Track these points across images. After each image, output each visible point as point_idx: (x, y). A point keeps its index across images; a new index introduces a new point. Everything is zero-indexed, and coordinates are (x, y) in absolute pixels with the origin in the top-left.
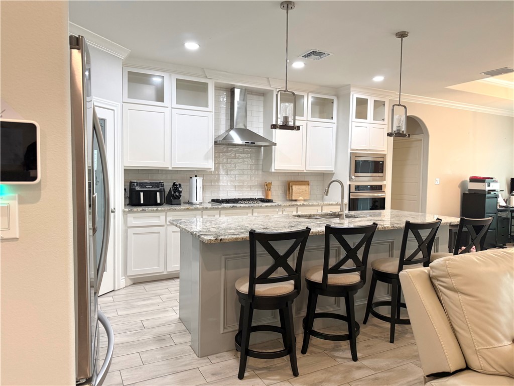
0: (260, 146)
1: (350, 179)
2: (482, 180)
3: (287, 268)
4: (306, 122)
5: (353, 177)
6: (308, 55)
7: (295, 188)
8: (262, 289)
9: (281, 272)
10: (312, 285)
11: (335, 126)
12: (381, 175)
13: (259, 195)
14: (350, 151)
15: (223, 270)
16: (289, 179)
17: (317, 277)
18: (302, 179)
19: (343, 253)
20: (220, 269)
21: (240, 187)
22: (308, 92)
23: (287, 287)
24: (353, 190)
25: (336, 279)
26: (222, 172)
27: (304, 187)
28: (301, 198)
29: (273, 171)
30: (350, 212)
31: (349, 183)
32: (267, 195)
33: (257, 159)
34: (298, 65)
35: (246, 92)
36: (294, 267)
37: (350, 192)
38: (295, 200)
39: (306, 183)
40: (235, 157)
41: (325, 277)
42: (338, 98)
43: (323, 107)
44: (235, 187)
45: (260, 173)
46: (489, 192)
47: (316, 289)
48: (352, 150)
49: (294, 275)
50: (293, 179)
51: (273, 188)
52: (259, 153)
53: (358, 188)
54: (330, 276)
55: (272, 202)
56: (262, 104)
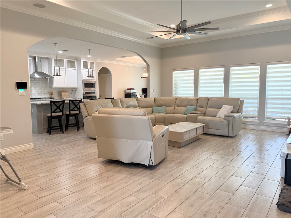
0: (48, 78)
1: (83, 90)
2: (130, 89)
3: (60, 109)
4: (65, 69)
5: (84, 89)
6: (63, 51)
7: (63, 93)
8: (54, 114)
9: (58, 110)
10: (67, 115)
11: (76, 71)
12: (94, 88)
13: (48, 96)
14: (82, 80)
15: (42, 113)
16: (60, 90)
17: (68, 113)
18: (66, 90)
19: (74, 106)
20: (42, 112)
21: (40, 94)
22: (65, 58)
23: (60, 114)
24: (84, 93)
25: (72, 112)
26: (33, 88)
27: (66, 93)
28: (65, 97)
29: (53, 87)
30: (84, 99)
31: (83, 91)
32: (51, 96)
33: (47, 83)
34: (60, 52)
35: (41, 59)
36: (61, 109)
37: (83, 94)
38: (63, 98)
39: (67, 92)
40: (38, 82)
41: (70, 112)
42: (77, 60)
43: (72, 64)
44: (38, 94)
45: (48, 88)
46: (132, 93)
47: (68, 116)
48: (83, 79)
49: (62, 111)
50: (62, 90)
51: (54, 94)
52: (47, 80)
53: (86, 93)
54: (71, 112)
55: (54, 98)
56: (47, 62)
